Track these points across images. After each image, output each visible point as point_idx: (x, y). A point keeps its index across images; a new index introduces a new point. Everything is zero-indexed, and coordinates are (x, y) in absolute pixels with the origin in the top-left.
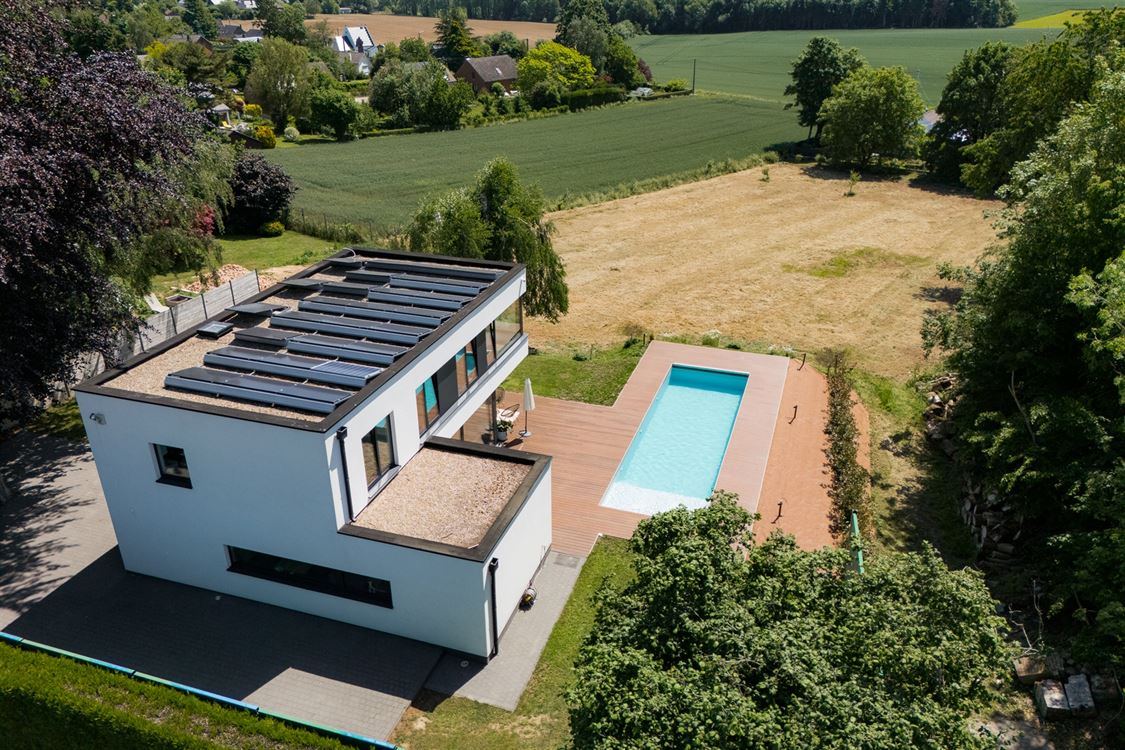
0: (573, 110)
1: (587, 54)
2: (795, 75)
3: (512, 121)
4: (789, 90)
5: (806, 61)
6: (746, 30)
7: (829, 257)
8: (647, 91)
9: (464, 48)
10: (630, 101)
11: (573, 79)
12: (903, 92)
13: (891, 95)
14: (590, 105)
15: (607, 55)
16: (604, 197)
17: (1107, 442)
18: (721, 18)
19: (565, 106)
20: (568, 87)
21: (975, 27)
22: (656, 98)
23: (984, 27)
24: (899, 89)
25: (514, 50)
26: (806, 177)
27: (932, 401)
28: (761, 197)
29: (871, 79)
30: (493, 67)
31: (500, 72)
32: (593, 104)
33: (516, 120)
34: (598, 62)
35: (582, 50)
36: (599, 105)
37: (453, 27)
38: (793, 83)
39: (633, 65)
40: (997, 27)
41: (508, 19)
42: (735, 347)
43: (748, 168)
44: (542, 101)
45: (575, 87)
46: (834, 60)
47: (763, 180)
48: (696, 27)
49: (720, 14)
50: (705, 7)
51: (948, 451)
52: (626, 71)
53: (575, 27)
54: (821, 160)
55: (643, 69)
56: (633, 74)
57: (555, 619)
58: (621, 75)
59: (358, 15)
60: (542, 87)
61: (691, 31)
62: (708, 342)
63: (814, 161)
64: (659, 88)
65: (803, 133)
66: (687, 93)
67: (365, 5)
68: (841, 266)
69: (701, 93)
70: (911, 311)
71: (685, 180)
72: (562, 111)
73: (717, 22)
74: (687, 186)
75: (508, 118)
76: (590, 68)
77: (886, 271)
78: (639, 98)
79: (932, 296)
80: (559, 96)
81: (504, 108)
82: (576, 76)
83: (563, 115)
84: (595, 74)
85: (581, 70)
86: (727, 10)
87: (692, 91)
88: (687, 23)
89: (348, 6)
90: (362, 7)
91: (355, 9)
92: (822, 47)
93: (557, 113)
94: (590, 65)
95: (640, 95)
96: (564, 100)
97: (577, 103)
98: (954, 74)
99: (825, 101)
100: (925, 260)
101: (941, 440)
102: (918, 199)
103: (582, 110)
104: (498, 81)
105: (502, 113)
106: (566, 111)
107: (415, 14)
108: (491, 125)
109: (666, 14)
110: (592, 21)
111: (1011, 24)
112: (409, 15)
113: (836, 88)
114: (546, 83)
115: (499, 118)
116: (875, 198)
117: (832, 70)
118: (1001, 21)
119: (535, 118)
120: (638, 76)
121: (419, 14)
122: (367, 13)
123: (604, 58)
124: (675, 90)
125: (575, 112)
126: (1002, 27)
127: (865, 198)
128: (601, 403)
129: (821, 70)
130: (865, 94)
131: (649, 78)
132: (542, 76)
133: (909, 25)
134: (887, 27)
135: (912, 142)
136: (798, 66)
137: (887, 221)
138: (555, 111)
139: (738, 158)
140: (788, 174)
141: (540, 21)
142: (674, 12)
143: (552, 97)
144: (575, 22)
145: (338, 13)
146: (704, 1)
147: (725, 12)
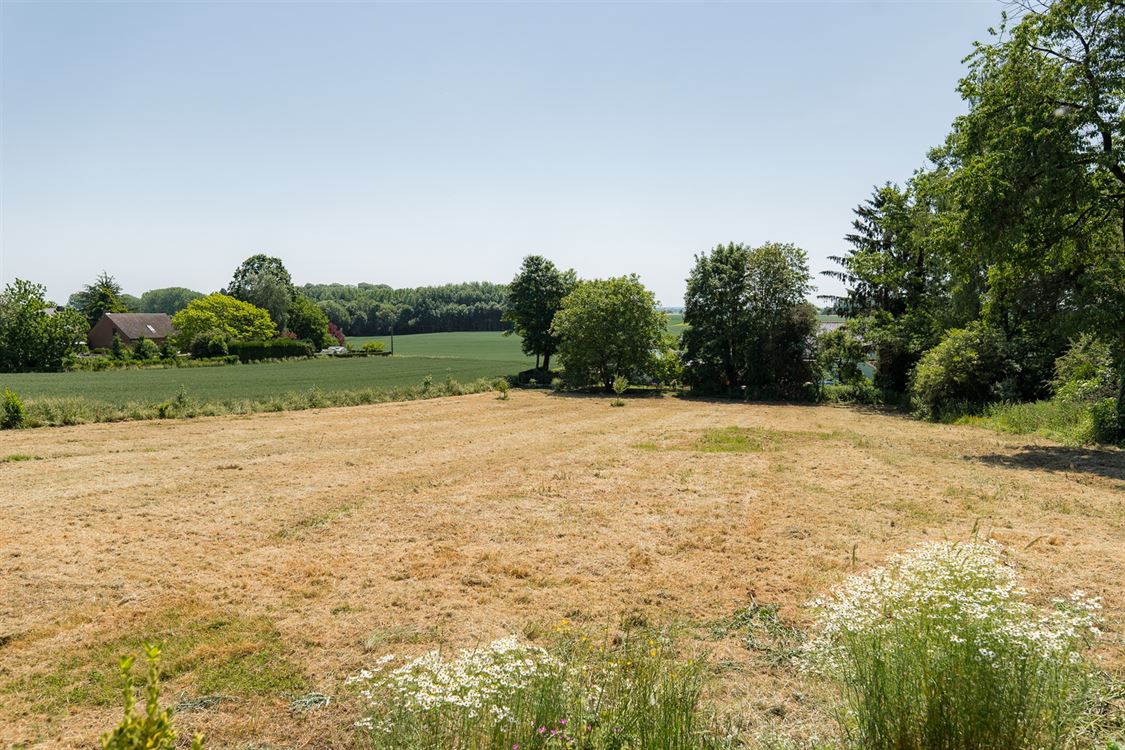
0: (245, 362)
1: (264, 307)
3: (152, 366)
6: (434, 332)
8: (339, 349)
10: (320, 358)
11: (246, 331)
14: (267, 357)
15: (290, 312)
18: (411, 322)
19: (234, 356)
20: (238, 339)
22: (350, 356)
30: (144, 324)
31: (152, 329)
32: (273, 356)
33: (159, 366)
34: (279, 318)
35: (260, 305)
37: (102, 295)
39: (324, 325)
45: (249, 340)
48: (389, 330)
49: (410, 319)
50: (395, 313)
52: (314, 330)
54: (560, 386)
56: (322, 334)
58: (308, 332)
60: (204, 339)
61: (383, 333)
63: (550, 388)
64: (354, 351)
66: (385, 354)
69: (401, 355)
72: (229, 361)
73: (408, 325)
75: (148, 364)
76: (268, 320)
78: (331, 356)
80: (226, 346)
82: (250, 328)
83: (231, 366)
84: (276, 329)
86: (416, 315)
87: (390, 353)
88: (379, 328)
93: (222, 362)
96: (233, 350)
97: (250, 354)
102: (701, 406)
103: (257, 361)
104: (149, 338)
105: (139, 359)
106: (235, 360)
108: (118, 369)
109: (360, 319)
110: (271, 276)
114: (209, 334)
115: (133, 364)
117: (554, 289)
120: (329, 336)
123: (287, 315)
124: (372, 351)
125: (247, 362)
131: (342, 342)
132: (205, 326)
137: (700, 416)
138: (219, 361)
142: (366, 317)
143: (217, 347)
146: (394, 308)
147: (414, 317)
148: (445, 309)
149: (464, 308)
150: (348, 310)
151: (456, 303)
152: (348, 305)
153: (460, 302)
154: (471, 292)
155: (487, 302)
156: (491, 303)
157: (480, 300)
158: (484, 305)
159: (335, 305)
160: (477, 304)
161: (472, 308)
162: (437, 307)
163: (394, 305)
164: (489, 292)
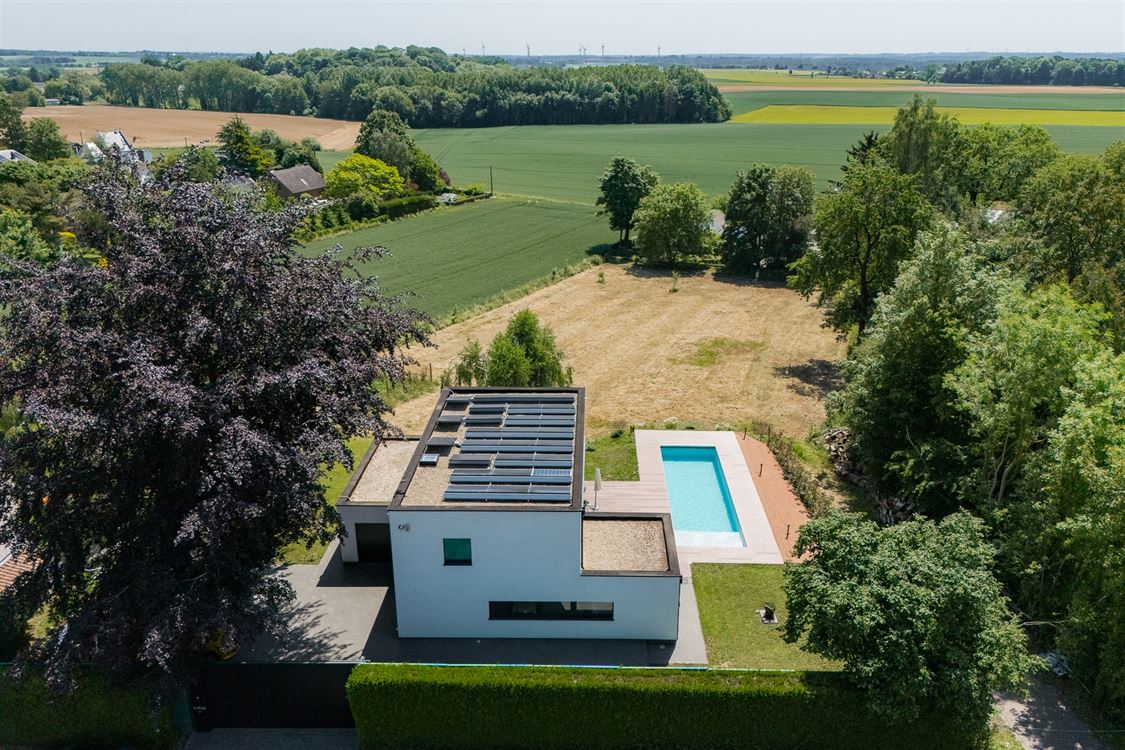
0: (393, 219)
1: (392, 164)
2: (603, 188)
3: (340, 233)
4: (600, 201)
5: (612, 178)
6: (503, 125)
7: (695, 349)
8: (452, 196)
9: (252, 157)
10: (440, 207)
11: (384, 188)
12: (697, 205)
13: (688, 207)
14: (407, 214)
15: (410, 164)
16: (483, 308)
17: (965, 459)
18: (478, 113)
19: (385, 216)
20: (381, 196)
21: (701, 122)
22: (462, 203)
23: (708, 122)
24: (693, 202)
25: (301, 156)
26: (632, 277)
27: (830, 450)
28: (607, 298)
29: (670, 193)
30: (298, 178)
31: (305, 183)
32: (410, 212)
33: (344, 232)
34: (405, 172)
35: (389, 162)
36: (414, 212)
37: (237, 136)
38: (602, 194)
39: (435, 173)
40: (718, 122)
41: (251, 112)
42: (692, 428)
43: (582, 271)
44: (361, 212)
45: (388, 197)
46: (634, 177)
47: (599, 282)
48: (455, 121)
49: (477, 109)
50: (461, 102)
51: (855, 481)
52: (430, 179)
53: (377, 140)
54: (637, 260)
55: (442, 175)
56: (435, 181)
57: (697, 614)
58: (424, 180)
59: (69, 107)
60: (357, 199)
61: (449, 124)
62: (670, 427)
63: (631, 261)
64: (460, 192)
65: (614, 237)
66: (487, 197)
67: (76, 95)
68: (710, 354)
69: (498, 196)
70: (777, 387)
71: (538, 287)
72: (382, 221)
73: (475, 116)
74: (544, 291)
75: (336, 231)
76: (398, 177)
77: (741, 357)
78: (447, 204)
79: (784, 374)
80: (376, 206)
81: (329, 221)
82: (387, 186)
83: (383, 224)
84: (404, 183)
85: (391, 180)
86: (483, 107)
87: (491, 195)
88: (445, 118)
89: (54, 97)
90: (73, 98)
91: (65, 100)
92: (623, 166)
93: (378, 223)
94: (398, 175)
95: (447, 201)
96: (383, 210)
97: (395, 212)
98: (734, 191)
99: (636, 212)
100: (761, 345)
101: (847, 475)
102: (727, 291)
103: (401, 218)
104: (307, 192)
105: (327, 226)
106: (386, 220)
107: (136, 103)
108: (322, 238)
109: (424, 109)
110: (394, 134)
111: (728, 119)
112: (129, 105)
113: (643, 200)
114: (360, 194)
115: (327, 231)
116: (697, 292)
117: (635, 185)
118: (720, 117)
119: (361, 229)
120: (440, 182)
121: (141, 103)
122: (79, 104)
123: (409, 168)
124: (476, 194)
125: (395, 221)
126: (723, 121)
127: (687, 292)
128: (631, 480)
129: (626, 185)
130: (669, 207)
131: (448, 183)
132: (354, 187)
133: (646, 121)
134: (628, 122)
135: (706, 243)
136: (606, 183)
137: (716, 313)
138: (376, 221)
139: (572, 263)
140: (616, 273)
141: (288, 113)
142: (431, 107)
143: (369, 207)
144: (377, 134)
145: (44, 106)
146: (460, 96)
148: (513, 99)
149: (533, 98)
150: (411, 97)
151: (524, 92)
152: (411, 91)
153: (529, 90)
154: (541, 80)
155: (557, 91)
158: (554, 95)
159: (398, 93)
160: (547, 94)
161: (542, 98)
162: (505, 97)
163: (459, 92)
164: (559, 79)
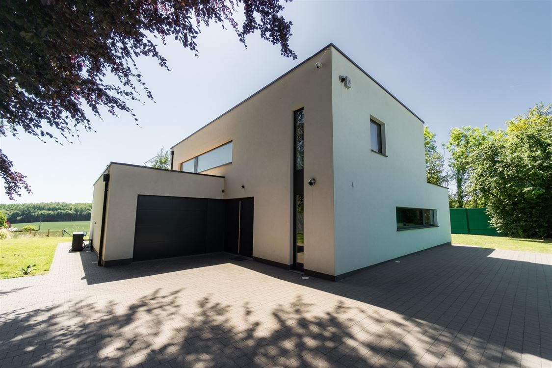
49: (18, 217)
147: (20, 216)
148: (40, 213)
151: (47, 210)
154: (55, 206)
155: (64, 210)
156: (66, 210)
157: (60, 209)
158: (62, 211)
160: (58, 211)
161: (56, 212)
162: (35, 212)
164: (65, 206)
